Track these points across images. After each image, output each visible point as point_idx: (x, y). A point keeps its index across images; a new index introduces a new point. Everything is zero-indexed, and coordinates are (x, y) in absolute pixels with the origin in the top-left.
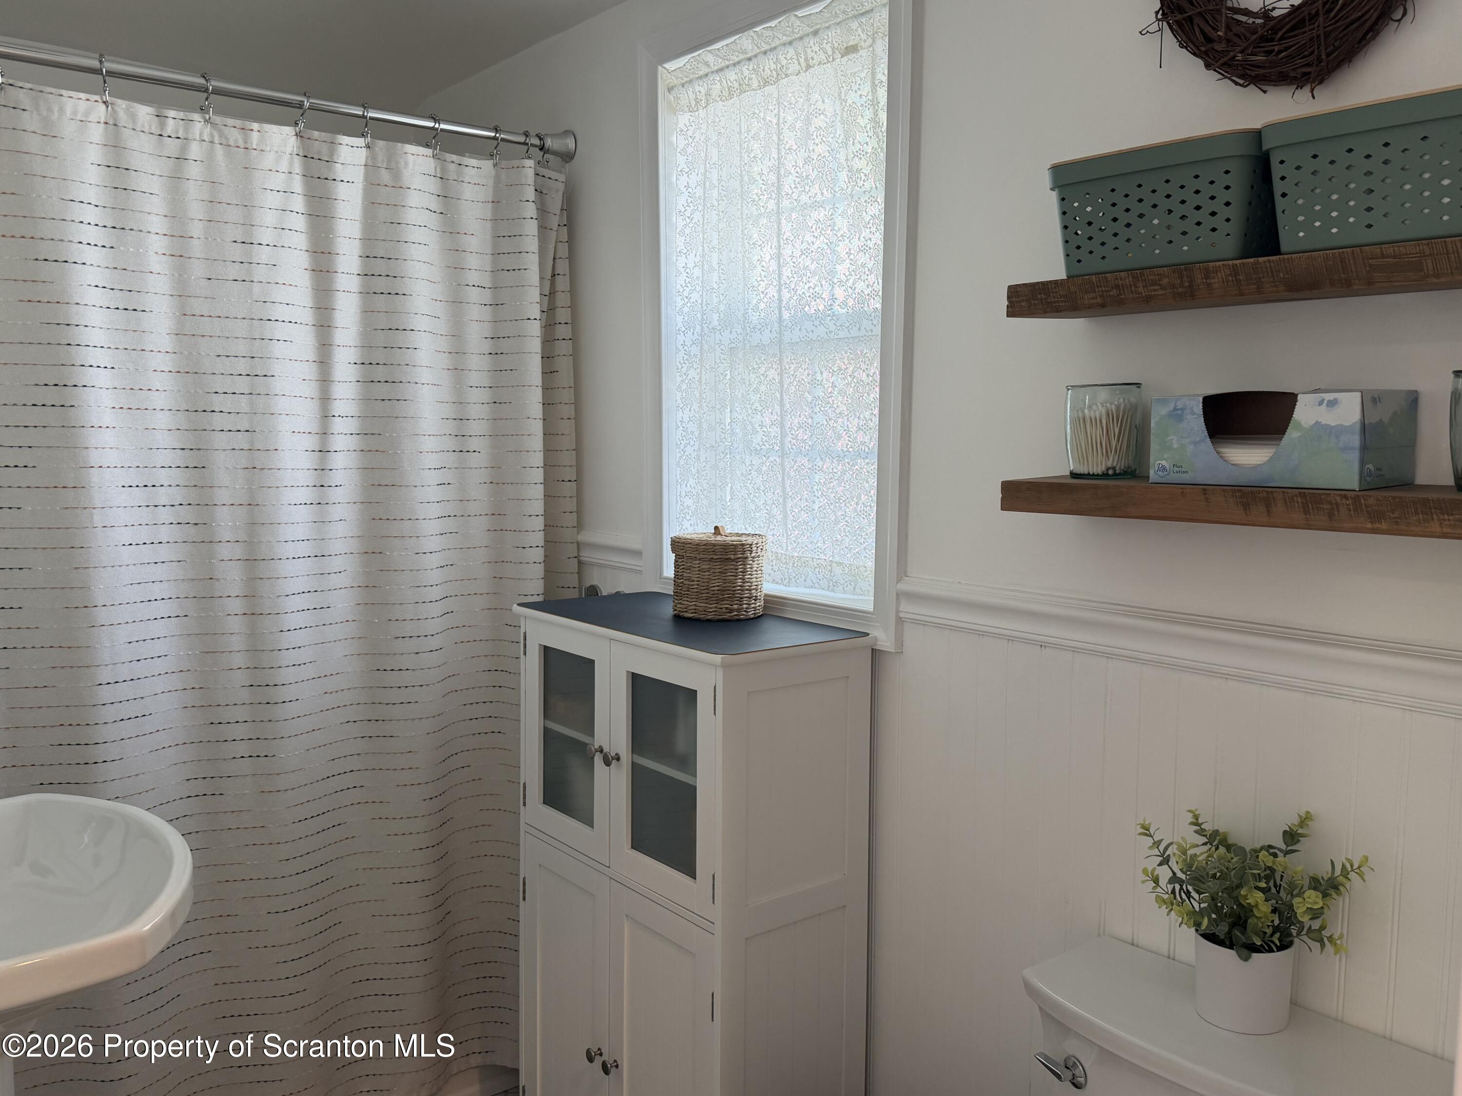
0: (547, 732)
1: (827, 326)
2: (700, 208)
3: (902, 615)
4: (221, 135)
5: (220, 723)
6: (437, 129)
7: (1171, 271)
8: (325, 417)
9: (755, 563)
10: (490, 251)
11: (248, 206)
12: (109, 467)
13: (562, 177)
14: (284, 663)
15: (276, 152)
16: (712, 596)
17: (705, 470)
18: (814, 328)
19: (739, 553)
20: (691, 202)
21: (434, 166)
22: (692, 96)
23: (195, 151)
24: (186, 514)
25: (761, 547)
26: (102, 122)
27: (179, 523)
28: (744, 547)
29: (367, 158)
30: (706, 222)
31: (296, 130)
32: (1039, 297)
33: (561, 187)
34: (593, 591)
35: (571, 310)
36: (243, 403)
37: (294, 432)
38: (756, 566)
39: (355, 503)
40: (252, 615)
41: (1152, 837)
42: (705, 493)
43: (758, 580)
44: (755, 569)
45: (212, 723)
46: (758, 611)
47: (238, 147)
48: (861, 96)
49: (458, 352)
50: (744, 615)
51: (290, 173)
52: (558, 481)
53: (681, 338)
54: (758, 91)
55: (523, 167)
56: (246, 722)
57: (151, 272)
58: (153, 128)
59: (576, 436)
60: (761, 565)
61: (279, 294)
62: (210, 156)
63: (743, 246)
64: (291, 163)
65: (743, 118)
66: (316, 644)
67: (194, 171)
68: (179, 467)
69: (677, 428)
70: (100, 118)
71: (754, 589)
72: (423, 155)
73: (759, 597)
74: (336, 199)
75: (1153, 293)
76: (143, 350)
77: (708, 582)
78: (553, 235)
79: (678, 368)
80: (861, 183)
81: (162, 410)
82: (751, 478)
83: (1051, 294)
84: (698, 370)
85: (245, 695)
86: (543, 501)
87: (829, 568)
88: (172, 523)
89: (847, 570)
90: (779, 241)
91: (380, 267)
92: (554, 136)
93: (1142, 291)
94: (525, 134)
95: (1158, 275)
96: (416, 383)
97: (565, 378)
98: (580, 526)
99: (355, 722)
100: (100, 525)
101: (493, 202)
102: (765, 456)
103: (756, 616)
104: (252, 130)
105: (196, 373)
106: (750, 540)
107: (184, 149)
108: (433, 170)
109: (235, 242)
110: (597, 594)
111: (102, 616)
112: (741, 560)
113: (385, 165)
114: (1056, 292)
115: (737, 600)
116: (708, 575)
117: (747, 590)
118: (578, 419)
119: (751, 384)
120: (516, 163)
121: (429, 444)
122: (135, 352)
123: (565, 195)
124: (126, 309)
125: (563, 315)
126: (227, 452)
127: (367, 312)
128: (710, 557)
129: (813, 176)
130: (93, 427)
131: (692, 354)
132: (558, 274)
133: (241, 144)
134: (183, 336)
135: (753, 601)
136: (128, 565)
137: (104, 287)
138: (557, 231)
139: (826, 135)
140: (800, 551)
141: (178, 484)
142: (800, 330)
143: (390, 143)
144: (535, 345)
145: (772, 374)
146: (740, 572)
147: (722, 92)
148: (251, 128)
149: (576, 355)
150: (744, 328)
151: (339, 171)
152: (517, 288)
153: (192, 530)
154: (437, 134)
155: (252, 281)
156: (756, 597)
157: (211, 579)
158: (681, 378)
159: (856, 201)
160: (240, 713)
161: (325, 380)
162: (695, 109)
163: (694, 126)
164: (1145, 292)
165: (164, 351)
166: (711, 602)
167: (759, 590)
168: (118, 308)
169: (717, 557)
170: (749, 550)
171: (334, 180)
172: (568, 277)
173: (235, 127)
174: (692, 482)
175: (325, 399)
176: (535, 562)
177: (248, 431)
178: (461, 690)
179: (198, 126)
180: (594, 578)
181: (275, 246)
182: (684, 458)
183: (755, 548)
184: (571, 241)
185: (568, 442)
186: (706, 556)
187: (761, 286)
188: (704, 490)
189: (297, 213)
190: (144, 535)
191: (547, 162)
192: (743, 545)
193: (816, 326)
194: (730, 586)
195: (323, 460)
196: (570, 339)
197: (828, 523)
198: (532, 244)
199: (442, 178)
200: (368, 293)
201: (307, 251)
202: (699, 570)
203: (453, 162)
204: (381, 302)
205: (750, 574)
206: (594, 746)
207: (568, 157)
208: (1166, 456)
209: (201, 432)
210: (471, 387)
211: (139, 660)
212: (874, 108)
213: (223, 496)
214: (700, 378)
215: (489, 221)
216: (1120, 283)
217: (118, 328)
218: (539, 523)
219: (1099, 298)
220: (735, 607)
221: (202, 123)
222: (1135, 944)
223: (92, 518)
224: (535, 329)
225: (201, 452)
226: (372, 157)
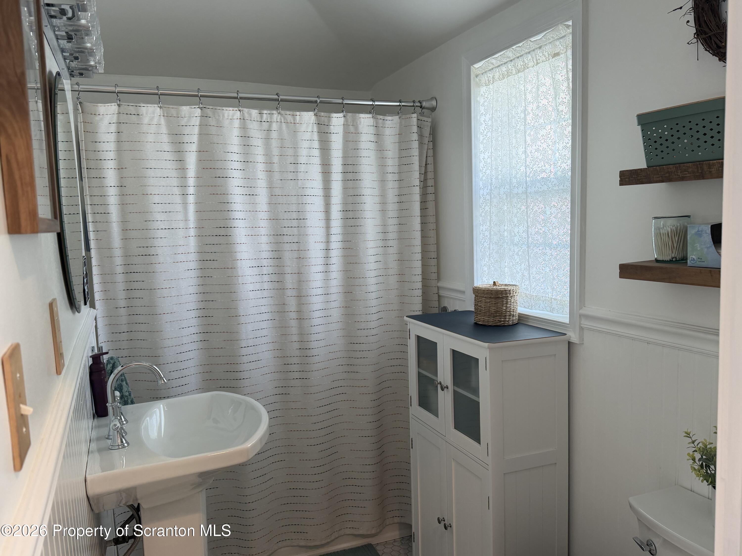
0: (419, 374)
1: (548, 186)
2: (491, 130)
3: (582, 326)
4: (285, 118)
5: (288, 364)
6: (374, 105)
7: (693, 165)
8: (328, 235)
9: (512, 299)
10: (397, 157)
11: (295, 148)
12: (244, 259)
13: (430, 120)
14: (313, 340)
15: (307, 123)
16: (491, 314)
17: (492, 254)
18: (541, 186)
19: (504, 294)
20: (486, 128)
21: (373, 122)
22: (487, 79)
23: (275, 126)
24: (275, 278)
25: (515, 291)
26: (239, 118)
27: (271, 281)
28: (506, 292)
29: (344, 121)
30: (492, 137)
31: (314, 113)
32: (634, 176)
33: (429, 124)
34: (445, 309)
35: (434, 180)
36: (295, 231)
37: (315, 242)
38: (513, 300)
39: (341, 271)
40: (300, 319)
41: (691, 438)
42: (493, 264)
43: (514, 307)
44: (512, 302)
45: (285, 364)
46: (514, 322)
47: (291, 123)
48: (562, 76)
49: (383, 203)
50: (507, 323)
51: (313, 132)
52: (429, 258)
53: (481, 192)
54: (516, 75)
55: (412, 118)
56: (298, 364)
57: (259, 179)
58: (258, 119)
59: (436, 238)
60: (516, 300)
61: (308, 184)
62: (280, 128)
63: (509, 148)
64: (313, 127)
65: (509, 88)
66: (326, 332)
67: (274, 135)
68: (271, 258)
69: (480, 234)
70: (238, 117)
71: (512, 311)
72: (368, 118)
73: (515, 315)
74: (331, 141)
75: (685, 175)
76: (256, 211)
77: (489, 308)
78: (426, 147)
79: (480, 206)
80: (563, 117)
81: (264, 235)
82: (514, 258)
83: (639, 175)
84: (489, 207)
85: (297, 353)
86: (421, 268)
87: (551, 301)
88: (269, 282)
89: (559, 302)
90: (525, 146)
91: (350, 168)
92: (427, 100)
93: (680, 174)
94: (413, 102)
95: (687, 167)
96: (365, 218)
97: (431, 211)
98: (439, 279)
99: (342, 365)
100: (241, 283)
101: (399, 134)
102: (520, 247)
103: (514, 324)
104: (297, 115)
105: (277, 219)
106: (509, 288)
107: (270, 126)
108: (373, 123)
109: (291, 163)
110: (447, 311)
111: (242, 320)
112: (505, 297)
113: (351, 124)
114: (641, 174)
115: (503, 317)
116: (489, 305)
117: (508, 312)
118: (437, 230)
119: (513, 213)
120: (408, 116)
121: (371, 244)
122: (253, 212)
123: (431, 128)
124: (249, 195)
125: (430, 182)
126: (290, 251)
127: (345, 188)
128: (490, 296)
129: (540, 115)
130: (238, 244)
131: (487, 199)
132: (428, 164)
133: (293, 122)
134: (272, 204)
135: (512, 317)
136: (252, 299)
137: (241, 186)
138: (428, 144)
139: (546, 95)
140: (536, 293)
141: (271, 265)
142: (535, 187)
143: (353, 114)
144: (417, 198)
145: (523, 208)
146: (505, 303)
147: (499, 76)
148: (296, 115)
149: (436, 201)
150: (510, 187)
151: (333, 129)
152: (409, 172)
153: (276, 284)
154: (374, 107)
155: (298, 180)
156: (513, 315)
157: (284, 304)
158: (482, 211)
159: (561, 125)
160: (296, 360)
161: (328, 219)
162: (488, 85)
163: (488, 92)
164: (681, 175)
165: (264, 211)
166: (491, 317)
167: (515, 312)
168: (246, 195)
169: (494, 296)
170: (509, 293)
171: (330, 133)
172: (433, 165)
173: (290, 115)
174: (487, 259)
175: (328, 227)
176: (417, 296)
177: (297, 242)
178: (387, 353)
179: (276, 116)
180: (445, 303)
181: (307, 164)
182: (483, 248)
183: (512, 292)
184: (434, 148)
185: (432, 240)
186: (488, 296)
187: (518, 166)
188: (492, 263)
189: (316, 148)
190: (258, 286)
191: (423, 113)
192: (506, 291)
193: (542, 185)
194: (500, 310)
195: (327, 253)
196: (434, 193)
197: (550, 280)
198: (415, 152)
199: (376, 126)
200: (345, 180)
201: (320, 164)
202: (485, 302)
203: (381, 119)
204: (350, 184)
205: (509, 304)
206: (437, 381)
207: (433, 109)
208: (694, 254)
209: (279, 244)
210: (389, 218)
211: (256, 338)
212: (568, 81)
213: (288, 270)
214: (490, 211)
215: (397, 143)
216: (670, 170)
217: (247, 203)
218: (419, 278)
219: (660, 177)
220: (503, 319)
221: (277, 114)
222: (693, 490)
223: (238, 280)
224: (417, 190)
225: (279, 252)
226: (346, 121)
